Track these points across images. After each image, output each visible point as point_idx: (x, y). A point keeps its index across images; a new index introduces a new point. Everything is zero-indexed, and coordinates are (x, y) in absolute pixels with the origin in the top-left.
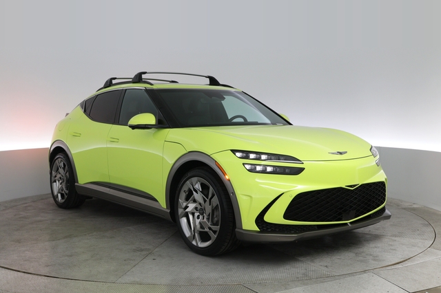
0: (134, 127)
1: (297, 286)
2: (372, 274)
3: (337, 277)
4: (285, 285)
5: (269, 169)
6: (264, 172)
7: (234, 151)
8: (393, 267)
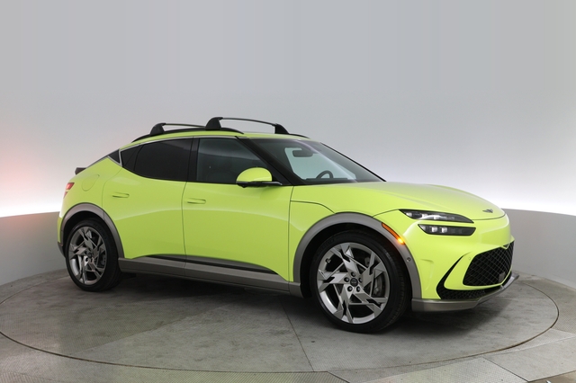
0: (244, 185)
2: (483, 360)
5: (443, 230)
6: (438, 233)
7: (404, 211)
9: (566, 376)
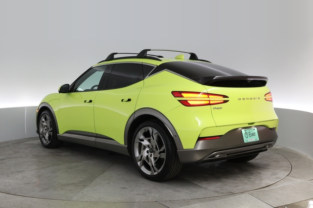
1: (195, 203)
2: (248, 194)
3: (223, 197)
4: (188, 202)
8: (262, 189)
9: (296, 204)
